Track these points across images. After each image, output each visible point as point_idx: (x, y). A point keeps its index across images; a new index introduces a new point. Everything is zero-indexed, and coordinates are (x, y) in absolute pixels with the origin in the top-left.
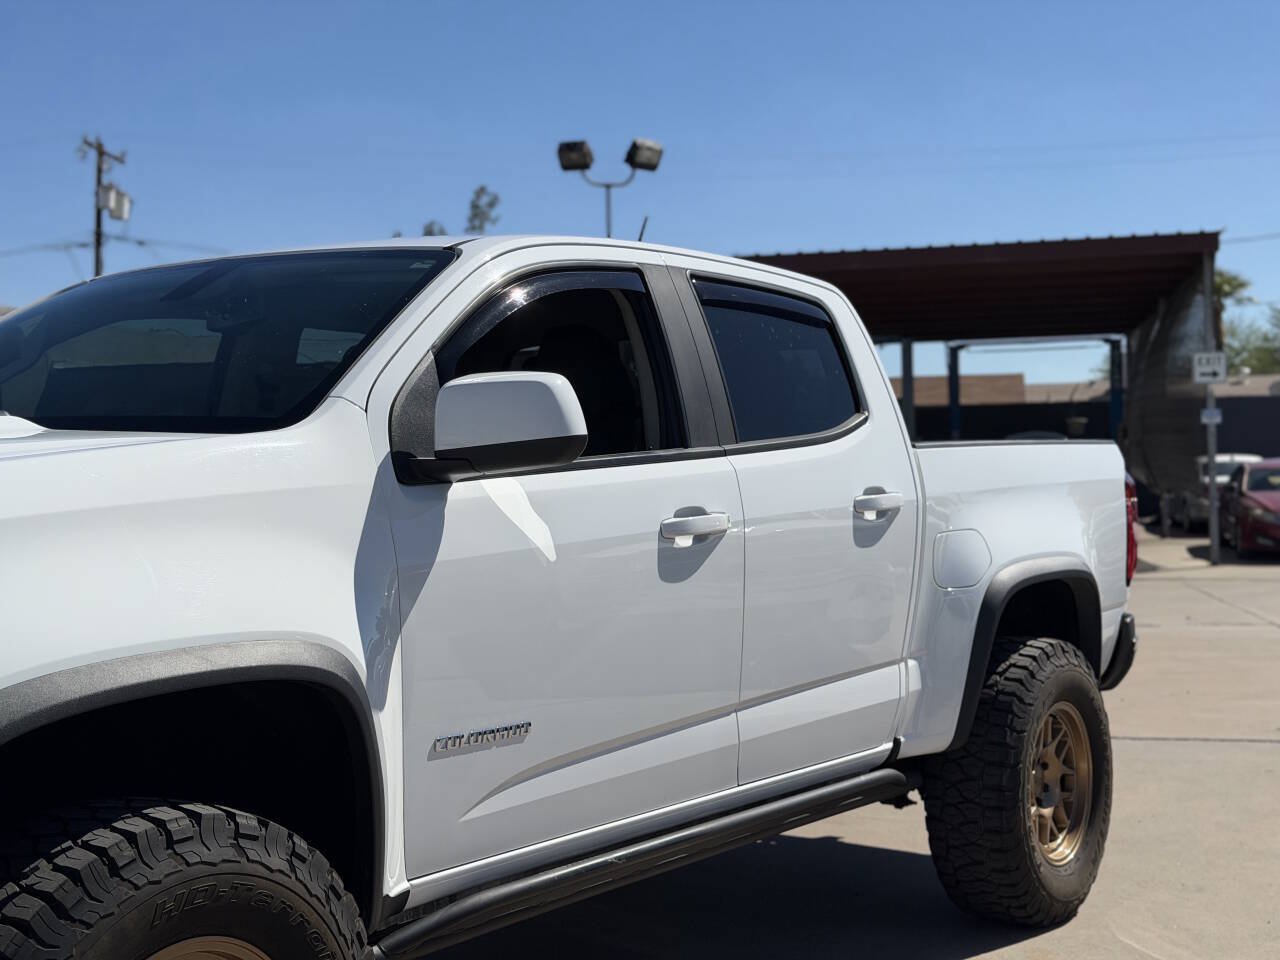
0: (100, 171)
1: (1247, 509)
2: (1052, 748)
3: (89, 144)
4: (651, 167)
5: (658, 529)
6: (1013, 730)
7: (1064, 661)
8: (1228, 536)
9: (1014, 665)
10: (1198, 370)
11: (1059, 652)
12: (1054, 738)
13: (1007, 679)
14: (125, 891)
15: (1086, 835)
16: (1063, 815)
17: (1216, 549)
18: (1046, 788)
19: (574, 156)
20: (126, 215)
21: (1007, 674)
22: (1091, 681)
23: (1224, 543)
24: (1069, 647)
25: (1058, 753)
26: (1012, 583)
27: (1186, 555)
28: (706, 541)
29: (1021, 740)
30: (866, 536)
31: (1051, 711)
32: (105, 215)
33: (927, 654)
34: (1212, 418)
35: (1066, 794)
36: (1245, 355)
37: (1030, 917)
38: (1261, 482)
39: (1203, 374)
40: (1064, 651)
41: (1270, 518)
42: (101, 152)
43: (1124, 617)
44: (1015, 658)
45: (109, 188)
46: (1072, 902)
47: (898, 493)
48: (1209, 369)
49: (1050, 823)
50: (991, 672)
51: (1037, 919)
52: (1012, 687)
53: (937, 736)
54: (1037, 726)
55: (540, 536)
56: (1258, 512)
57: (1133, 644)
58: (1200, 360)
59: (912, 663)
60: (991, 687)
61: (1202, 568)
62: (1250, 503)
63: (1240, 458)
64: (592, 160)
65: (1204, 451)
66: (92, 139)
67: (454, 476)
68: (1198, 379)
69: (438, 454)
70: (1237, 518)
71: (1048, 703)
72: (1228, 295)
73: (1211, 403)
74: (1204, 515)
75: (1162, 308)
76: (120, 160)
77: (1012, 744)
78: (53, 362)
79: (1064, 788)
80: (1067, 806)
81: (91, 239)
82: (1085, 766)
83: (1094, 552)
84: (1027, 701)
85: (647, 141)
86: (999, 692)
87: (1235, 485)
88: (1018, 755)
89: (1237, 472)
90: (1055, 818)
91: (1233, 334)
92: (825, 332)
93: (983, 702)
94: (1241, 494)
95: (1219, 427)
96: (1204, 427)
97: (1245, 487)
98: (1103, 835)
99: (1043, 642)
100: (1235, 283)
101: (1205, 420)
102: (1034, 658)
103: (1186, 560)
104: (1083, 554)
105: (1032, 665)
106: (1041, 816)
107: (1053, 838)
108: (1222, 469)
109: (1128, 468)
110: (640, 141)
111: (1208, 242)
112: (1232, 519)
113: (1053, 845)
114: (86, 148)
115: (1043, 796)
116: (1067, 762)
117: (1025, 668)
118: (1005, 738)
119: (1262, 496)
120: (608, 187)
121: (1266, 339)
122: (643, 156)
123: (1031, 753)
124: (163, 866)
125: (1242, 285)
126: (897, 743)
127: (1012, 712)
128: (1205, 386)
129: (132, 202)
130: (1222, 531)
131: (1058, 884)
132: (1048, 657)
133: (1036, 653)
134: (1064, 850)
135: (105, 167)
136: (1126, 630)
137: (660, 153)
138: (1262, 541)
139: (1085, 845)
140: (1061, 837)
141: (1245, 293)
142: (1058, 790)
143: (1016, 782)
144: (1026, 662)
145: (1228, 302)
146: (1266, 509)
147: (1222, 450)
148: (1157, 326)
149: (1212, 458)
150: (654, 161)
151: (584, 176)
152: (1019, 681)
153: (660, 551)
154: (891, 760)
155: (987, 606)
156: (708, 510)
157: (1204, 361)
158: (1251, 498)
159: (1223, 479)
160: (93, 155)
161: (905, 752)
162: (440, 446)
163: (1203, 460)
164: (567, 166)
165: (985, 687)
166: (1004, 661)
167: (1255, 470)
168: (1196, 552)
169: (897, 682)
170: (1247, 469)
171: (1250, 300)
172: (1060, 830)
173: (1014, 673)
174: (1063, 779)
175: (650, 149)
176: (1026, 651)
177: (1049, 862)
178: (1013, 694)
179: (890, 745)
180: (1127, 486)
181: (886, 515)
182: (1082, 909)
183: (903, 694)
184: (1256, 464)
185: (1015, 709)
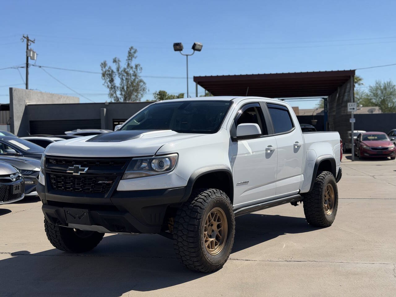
0: (28, 45)
1: (362, 146)
2: (327, 193)
3: (25, 38)
4: (199, 50)
5: (265, 149)
6: (321, 188)
7: (330, 176)
8: (356, 153)
9: (320, 176)
10: (349, 108)
11: (329, 174)
12: (327, 191)
13: (319, 179)
14: (211, 199)
15: (333, 210)
16: (329, 206)
17: (353, 157)
18: (326, 201)
19: (178, 47)
20: (35, 59)
21: (319, 178)
22: (334, 180)
23: (355, 155)
24: (331, 173)
25: (328, 194)
26: (321, 160)
27: (346, 158)
28: (272, 151)
29: (322, 190)
30: (296, 150)
31: (327, 185)
32: (29, 58)
33: (305, 173)
34: (353, 121)
35: (329, 202)
36: (361, 100)
37: (323, 224)
38: (366, 139)
39: (350, 109)
40: (330, 174)
41: (368, 148)
42: (28, 40)
43: (340, 168)
44: (320, 175)
45: (31, 50)
46: (331, 222)
47: (301, 143)
48: (352, 107)
49: (327, 208)
50: (317, 177)
51: (324, 225)
52: (320, 180)
53: (307, 189)
54: (325, 188)
55: (250, 150)
56: (365, 146)
57: (341, 174)
58: (349, 105)
59: (302, 175)
60: (316, 180)
61: (350, 162)
62: (363, 144)
63: (360, 132)
64: (183, 48)
65: (350, 130)
66: (25, 36)
67: (238, 140)
68: (349, 110)
69: (237, 137)
70: (359, 148)
71: (327, 183)
72: (356, 82)
73: (353, 116)
74: (351, 147)
75: (339, 90)
76: (33, 42)
77: (321, 191)
78: (27, 103)
79: (329, 201)
80: (330, 205)
81: (25, 65)
82: (333, 196)
83: (335, 155)
84: (323, 183)
85: (198, 43)
86: (318, 181)
87: (359, 139)
88: (322, 193)
89: (359, 135)
90: (327, 206)
91: (357, 94)
92: (286, 112)
93: (315, 183)
94: (360, 142)
95: (354, 123)
96: (351, 123)
97: (361, 140)
98: (336, 210)
99: (326, 172)
100: (358, 79)
101: (351, 121)
102: (324, 175)
103: (345, 159)
104: (332, 154)
105: (324, 176)
106: (325, 206)
107: (327, 210)
108: (355, 134)
109: (341, 137)
110: (196, 43)
111: (353, 72)
112: (358, 149)
113: (327, 212)
114: (24, 38)
115: (325, 202)
116: (330, 196)
117: (323, 177)
118: (319, 190)
119: (366, 142)
120: (187, 55)
121: (367, 95)
122: (197, 47)
123: (324, 193)
124: (214, 196)
125: (360, 80)
126: (300, 190)
127: (320, 185)
128: (351, 112)
129: (37, 54)
130: (355, 151)
131: (329, 218)
132: (327, 175)
133: (325, 174)
134: (329, 212)
135: (29, 44)
136: (340, 170)
137: (202, 46)
138: (366, 154)
139: (333, 212)
140: (328, 210)
141: (361, 82)
142: (328, 201)
143: (321, 199)
144: (323, 175)
145: (356, 85)
146: (367, 145)
147: (355, 129)
148: (338, 95)
149: (352, 132)
150: (200, 49)
151: (180, 52)
152: (322, 179)
153: (266, 153)
154: (299, 193)
155: (316, 164)
156: (272, 146)
157: (351, 105)
158: (363, 142)
159: (355, 137)
160: (26, 40)
161: (301, 192)
162: (237, 136)
163: (350, 132)
164: (176, 50)
165: (315, 180)
166: (318, 175)
167: (364, 135)
168: (348, 158)
169: (300, 178)
170: (362, 134)
171: (362, 84)
172: (328, 209)
173: (320, 177)
174: (329, 199)
175: (199, 45)
176: (322, 173)
177: (327, 215)
178: (321, 181)
179: (299, 190)
180: (340, 141)
181: (299, 147)
182: (332, 225)
183: (301, 181)
184: (364, 133)
185: (321, 184)
